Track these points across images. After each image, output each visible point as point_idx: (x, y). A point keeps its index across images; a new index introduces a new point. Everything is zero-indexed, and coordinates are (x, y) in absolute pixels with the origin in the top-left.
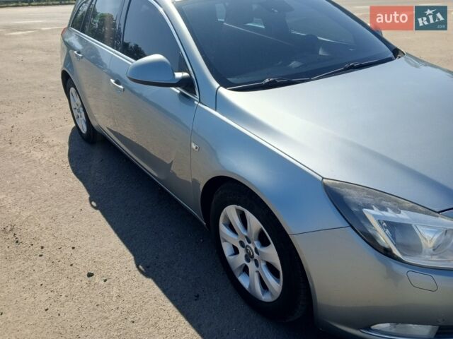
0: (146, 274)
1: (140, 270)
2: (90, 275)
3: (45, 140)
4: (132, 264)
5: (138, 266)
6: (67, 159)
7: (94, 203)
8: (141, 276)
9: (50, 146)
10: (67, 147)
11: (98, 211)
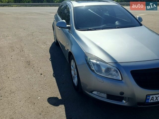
0: (54, 77)
1: (53, 76)
2: (41, 74)
3: (46, 43)
4: (52, 74)
5: (53, 75)
6: (49, 48)
7: (51, 59)
8: (53, 77)
9: (47, 45)
10: (51, 46)
11: (51, 61)
